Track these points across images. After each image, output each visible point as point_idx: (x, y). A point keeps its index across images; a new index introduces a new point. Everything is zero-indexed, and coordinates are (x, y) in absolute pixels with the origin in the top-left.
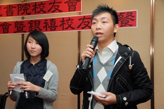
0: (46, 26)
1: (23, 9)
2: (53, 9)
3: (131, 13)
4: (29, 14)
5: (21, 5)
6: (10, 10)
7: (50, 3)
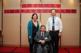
0: (49, 11)
2: (52, 7)
3: (75, 10)
4: (43, 7)
5: (40, 4)
6: (35, 6)
7: (51, 5)
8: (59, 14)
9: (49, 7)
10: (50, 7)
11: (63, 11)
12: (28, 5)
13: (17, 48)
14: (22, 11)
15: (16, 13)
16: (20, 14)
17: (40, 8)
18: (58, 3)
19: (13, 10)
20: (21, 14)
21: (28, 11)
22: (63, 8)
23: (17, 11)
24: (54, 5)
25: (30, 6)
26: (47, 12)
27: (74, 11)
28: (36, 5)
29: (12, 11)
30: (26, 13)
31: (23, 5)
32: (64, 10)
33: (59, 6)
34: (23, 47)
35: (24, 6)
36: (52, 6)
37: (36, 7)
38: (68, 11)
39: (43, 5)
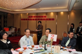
0: (41, 20)
5: (36, 16)
6: (34, 17)
8: (45, 21)
9: (40, 17)
11: (47, 19)
14: (29, 19)
16: (27, 21)
18: (45, 15)
21: (31, 20)
23: (26, 19)
25: (32, 17)
27: (53, 19)
29: (24, 19)
33: (45, 17)
35: (29, 17)
36: (42, 17)
38: (50, 19)
39: (38, 16)
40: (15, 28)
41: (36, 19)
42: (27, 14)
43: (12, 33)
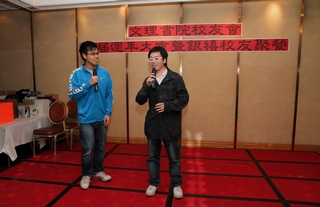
0: (206, 46)
1: (182, 30)
2: (214, 32)
3: (285, 40)
4: (189, 35)
5: (179, 26)
6: (167, 30)
7: (211, 26)
8: (235, 52)
9: (205, 34)
10: (210, 33)
11: (245, 45)
12: (146, 28)
13: (118, 145)
14: (132, 47)
15: (113, 51)
16: (124, 53)
17: (181, 38)
19: (107, 43)
20: (127, 55)
22: (245, 35)
23: (117, 47)
24: (221, 26)
26: (201, 50)
27: (280, 45)
28: (170, 27)
29: (104, 48)
30: (142, 51)
31: (131, 29)
32: (250, 41)
33: (234, 29)
34: (135, 143)
35: (135, 32)
36: (215, 29)
37: (170, 35)
38: (261, 45)
39: (188, 27)
40: (48, 102)
41: (180, 42)
42: (123, 10)
43: (36, 132)
